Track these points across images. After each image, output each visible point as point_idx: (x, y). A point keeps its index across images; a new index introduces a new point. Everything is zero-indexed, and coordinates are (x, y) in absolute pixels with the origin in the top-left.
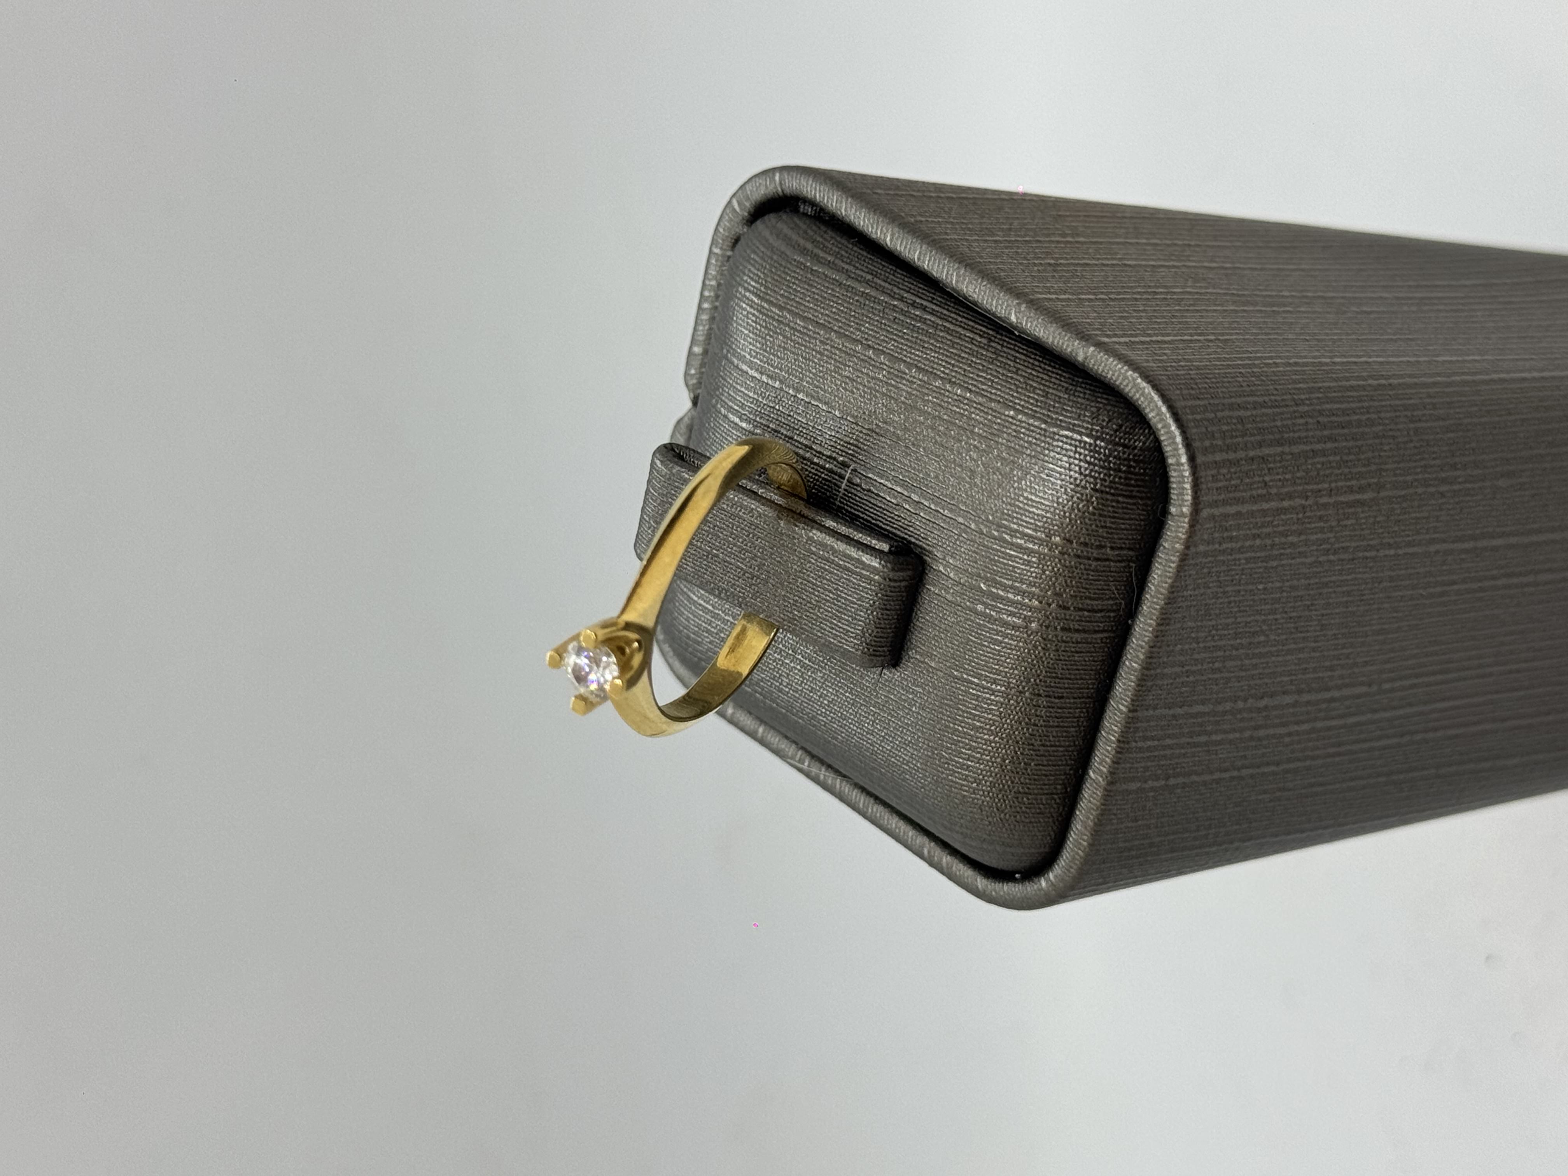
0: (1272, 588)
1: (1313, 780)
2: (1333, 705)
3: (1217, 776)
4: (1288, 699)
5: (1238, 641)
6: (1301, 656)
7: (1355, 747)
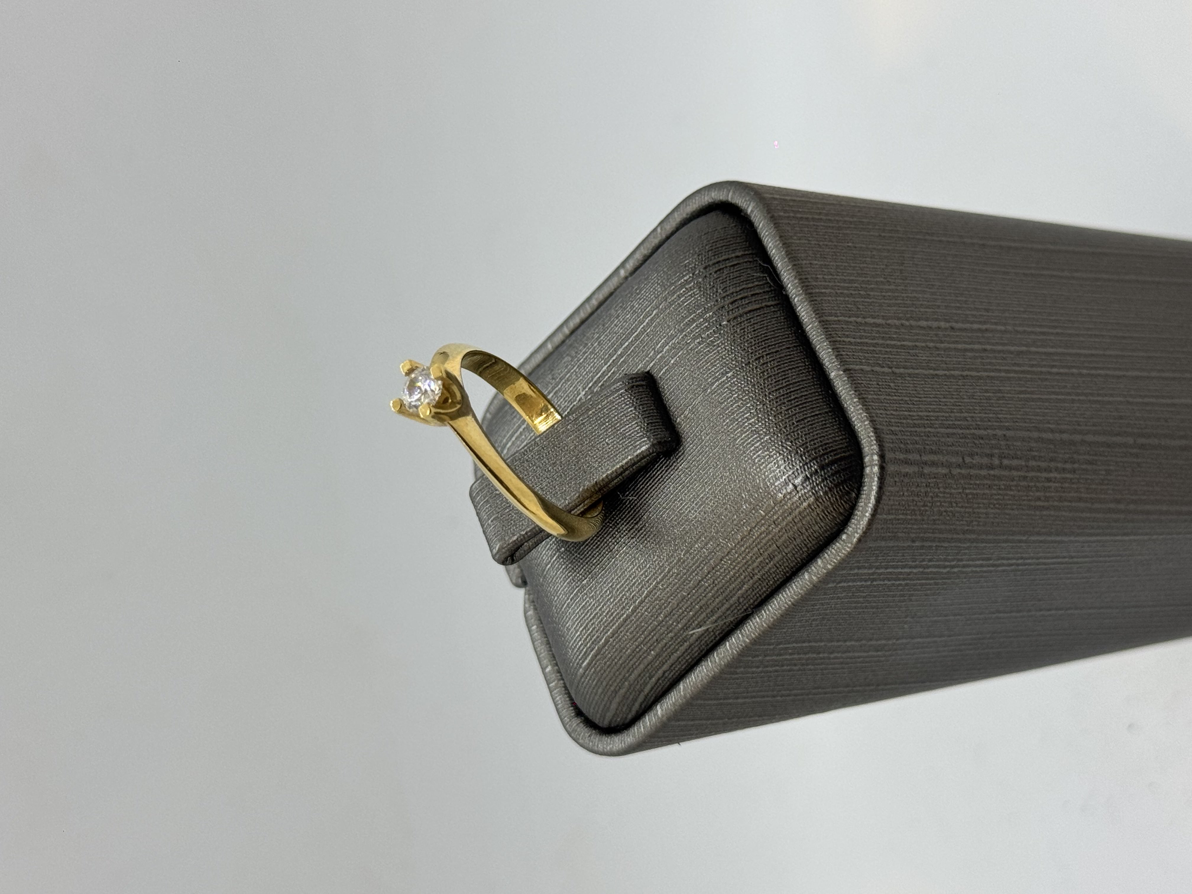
0: (861, 247)
1: (1020, 389)
2: (986, 335)
3: (932, 372)
4: (943, 324)
5: (864, 279)
6: (925, 296)
7: (1034, 369)
